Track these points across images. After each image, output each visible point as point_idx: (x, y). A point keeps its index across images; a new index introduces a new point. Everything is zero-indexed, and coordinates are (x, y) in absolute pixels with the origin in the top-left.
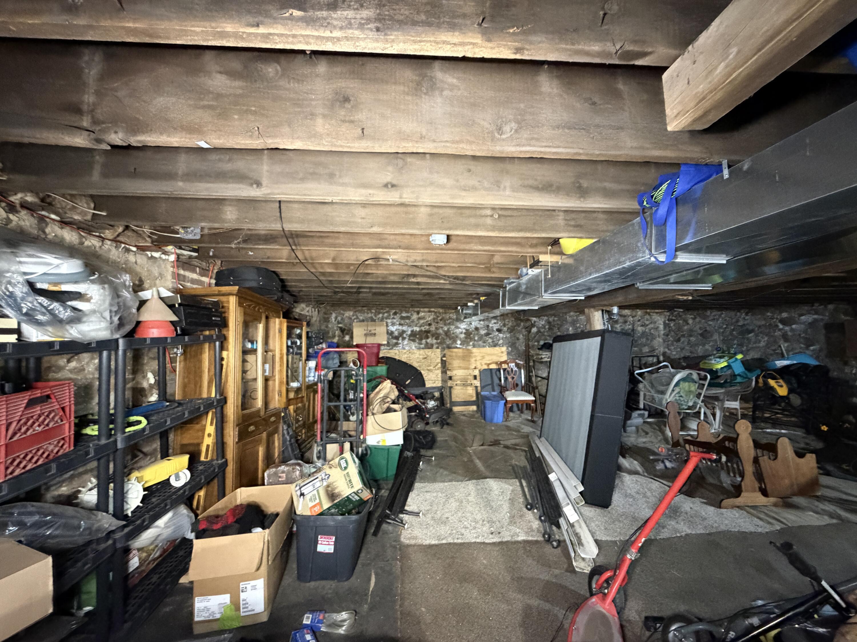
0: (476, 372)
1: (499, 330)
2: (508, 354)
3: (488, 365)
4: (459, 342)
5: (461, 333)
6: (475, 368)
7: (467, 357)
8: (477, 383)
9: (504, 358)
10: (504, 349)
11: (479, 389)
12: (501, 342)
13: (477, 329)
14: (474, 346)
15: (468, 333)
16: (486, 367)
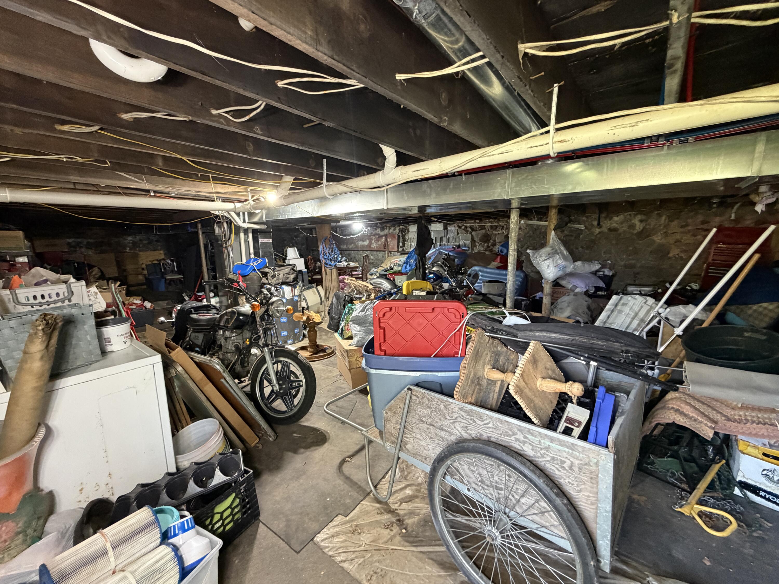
0: (144, 266)
1: (157, 241)
2: (165, 254)
3: (152, 261)
4: (128, 249)
5: (129, 243)
6: (143, 264)
7: (135, 257)
8: (145, 272)
9: (162, 257)
10: (162, 252)
11: (147, 276)
12: (159, 248)
13: (141, 240)
14: (140, 251)
15: (134, 243)
16: (150, 263)
